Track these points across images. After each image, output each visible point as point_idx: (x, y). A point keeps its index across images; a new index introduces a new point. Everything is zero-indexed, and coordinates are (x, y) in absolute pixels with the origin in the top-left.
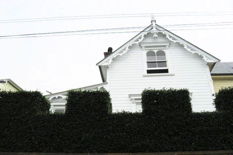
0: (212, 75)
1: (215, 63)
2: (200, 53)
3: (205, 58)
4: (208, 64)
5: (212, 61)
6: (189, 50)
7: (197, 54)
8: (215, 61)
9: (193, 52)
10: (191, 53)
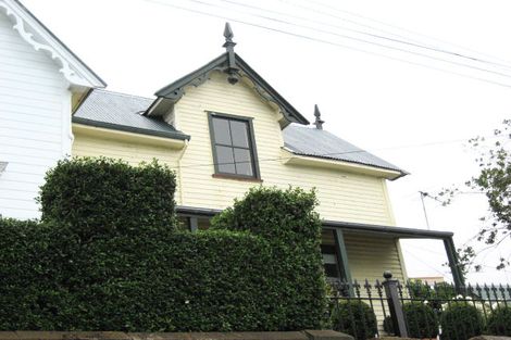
0: (75, 120)
1: (91, 90)
2: (57, 52)
3: (66, 70)
4: (71, 88)
5: (85, 81)
6: (27, 37)
7: (46, 54)
8: (93, 83)
9: (38, 46)
10: (32, 46)
